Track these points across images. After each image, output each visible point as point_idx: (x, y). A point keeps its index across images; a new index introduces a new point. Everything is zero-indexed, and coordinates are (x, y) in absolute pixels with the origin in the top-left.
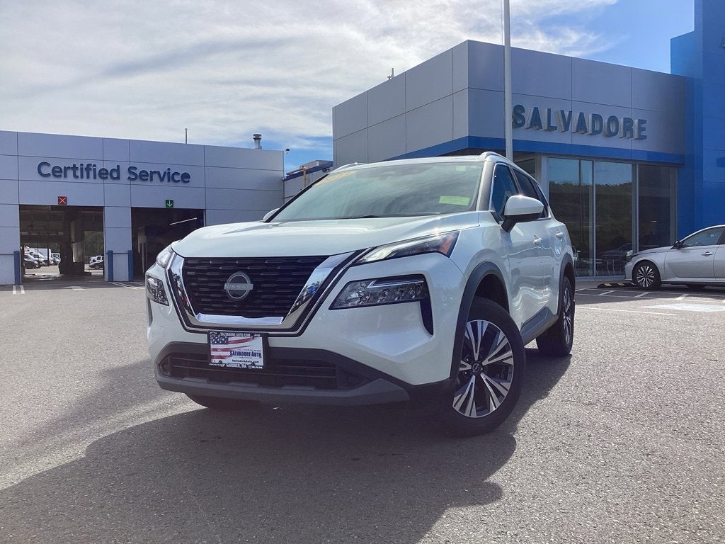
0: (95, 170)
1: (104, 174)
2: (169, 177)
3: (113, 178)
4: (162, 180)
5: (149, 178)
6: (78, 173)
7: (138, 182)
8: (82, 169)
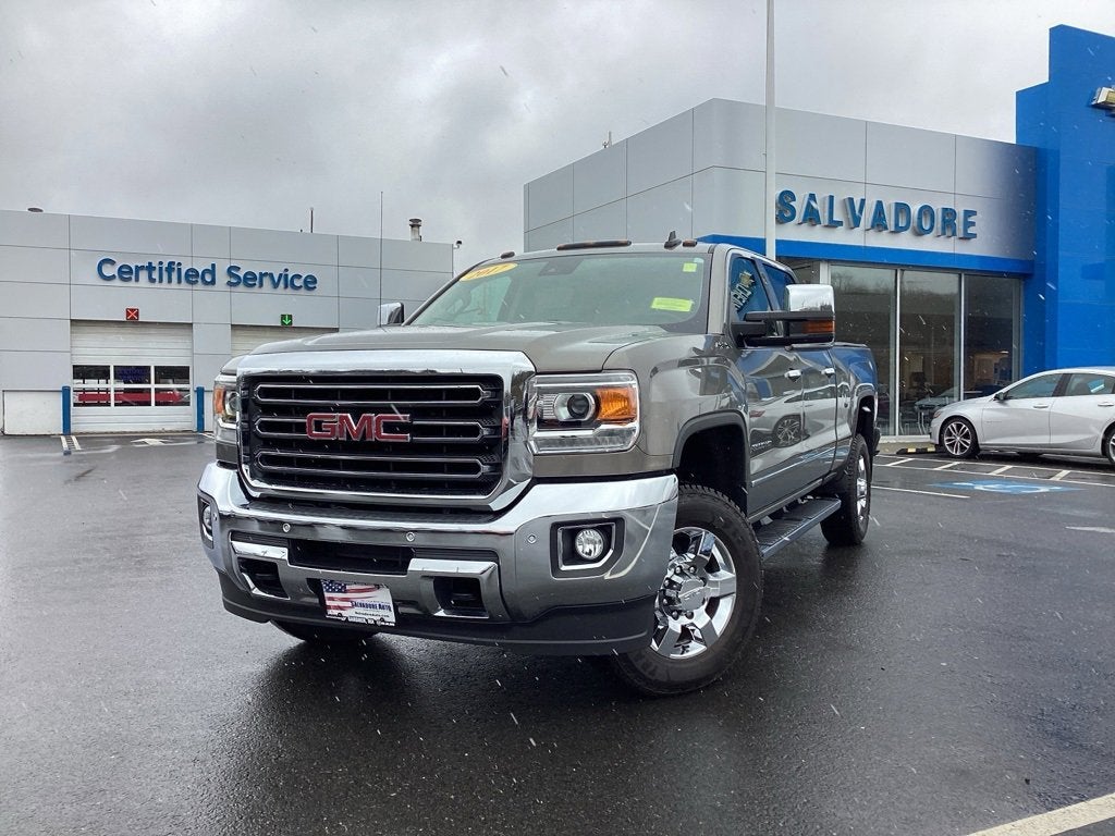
0: (179, 270)
1: (192, 277)
2: (287, 281)
3: (206, 283)
4: (276, 285)
5: (257, 282)
6: (155, 275)
7: (241, 287)
8: (161, 268)
